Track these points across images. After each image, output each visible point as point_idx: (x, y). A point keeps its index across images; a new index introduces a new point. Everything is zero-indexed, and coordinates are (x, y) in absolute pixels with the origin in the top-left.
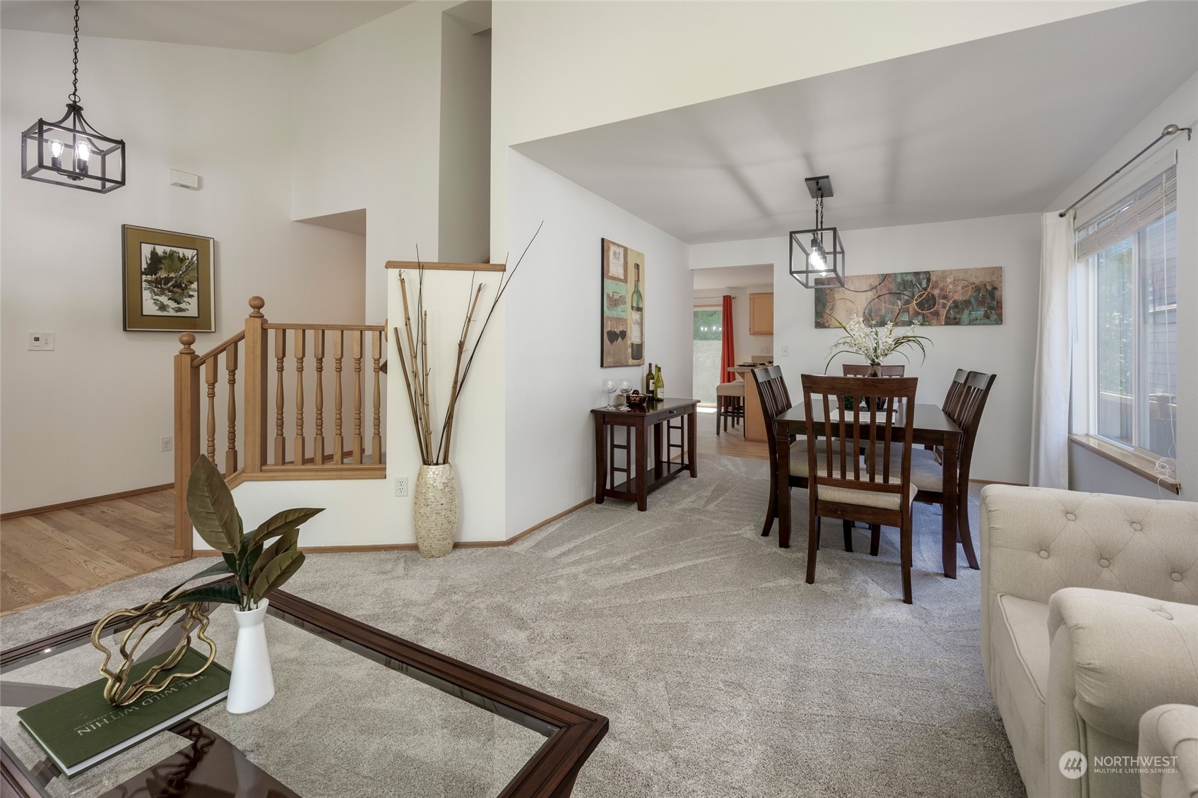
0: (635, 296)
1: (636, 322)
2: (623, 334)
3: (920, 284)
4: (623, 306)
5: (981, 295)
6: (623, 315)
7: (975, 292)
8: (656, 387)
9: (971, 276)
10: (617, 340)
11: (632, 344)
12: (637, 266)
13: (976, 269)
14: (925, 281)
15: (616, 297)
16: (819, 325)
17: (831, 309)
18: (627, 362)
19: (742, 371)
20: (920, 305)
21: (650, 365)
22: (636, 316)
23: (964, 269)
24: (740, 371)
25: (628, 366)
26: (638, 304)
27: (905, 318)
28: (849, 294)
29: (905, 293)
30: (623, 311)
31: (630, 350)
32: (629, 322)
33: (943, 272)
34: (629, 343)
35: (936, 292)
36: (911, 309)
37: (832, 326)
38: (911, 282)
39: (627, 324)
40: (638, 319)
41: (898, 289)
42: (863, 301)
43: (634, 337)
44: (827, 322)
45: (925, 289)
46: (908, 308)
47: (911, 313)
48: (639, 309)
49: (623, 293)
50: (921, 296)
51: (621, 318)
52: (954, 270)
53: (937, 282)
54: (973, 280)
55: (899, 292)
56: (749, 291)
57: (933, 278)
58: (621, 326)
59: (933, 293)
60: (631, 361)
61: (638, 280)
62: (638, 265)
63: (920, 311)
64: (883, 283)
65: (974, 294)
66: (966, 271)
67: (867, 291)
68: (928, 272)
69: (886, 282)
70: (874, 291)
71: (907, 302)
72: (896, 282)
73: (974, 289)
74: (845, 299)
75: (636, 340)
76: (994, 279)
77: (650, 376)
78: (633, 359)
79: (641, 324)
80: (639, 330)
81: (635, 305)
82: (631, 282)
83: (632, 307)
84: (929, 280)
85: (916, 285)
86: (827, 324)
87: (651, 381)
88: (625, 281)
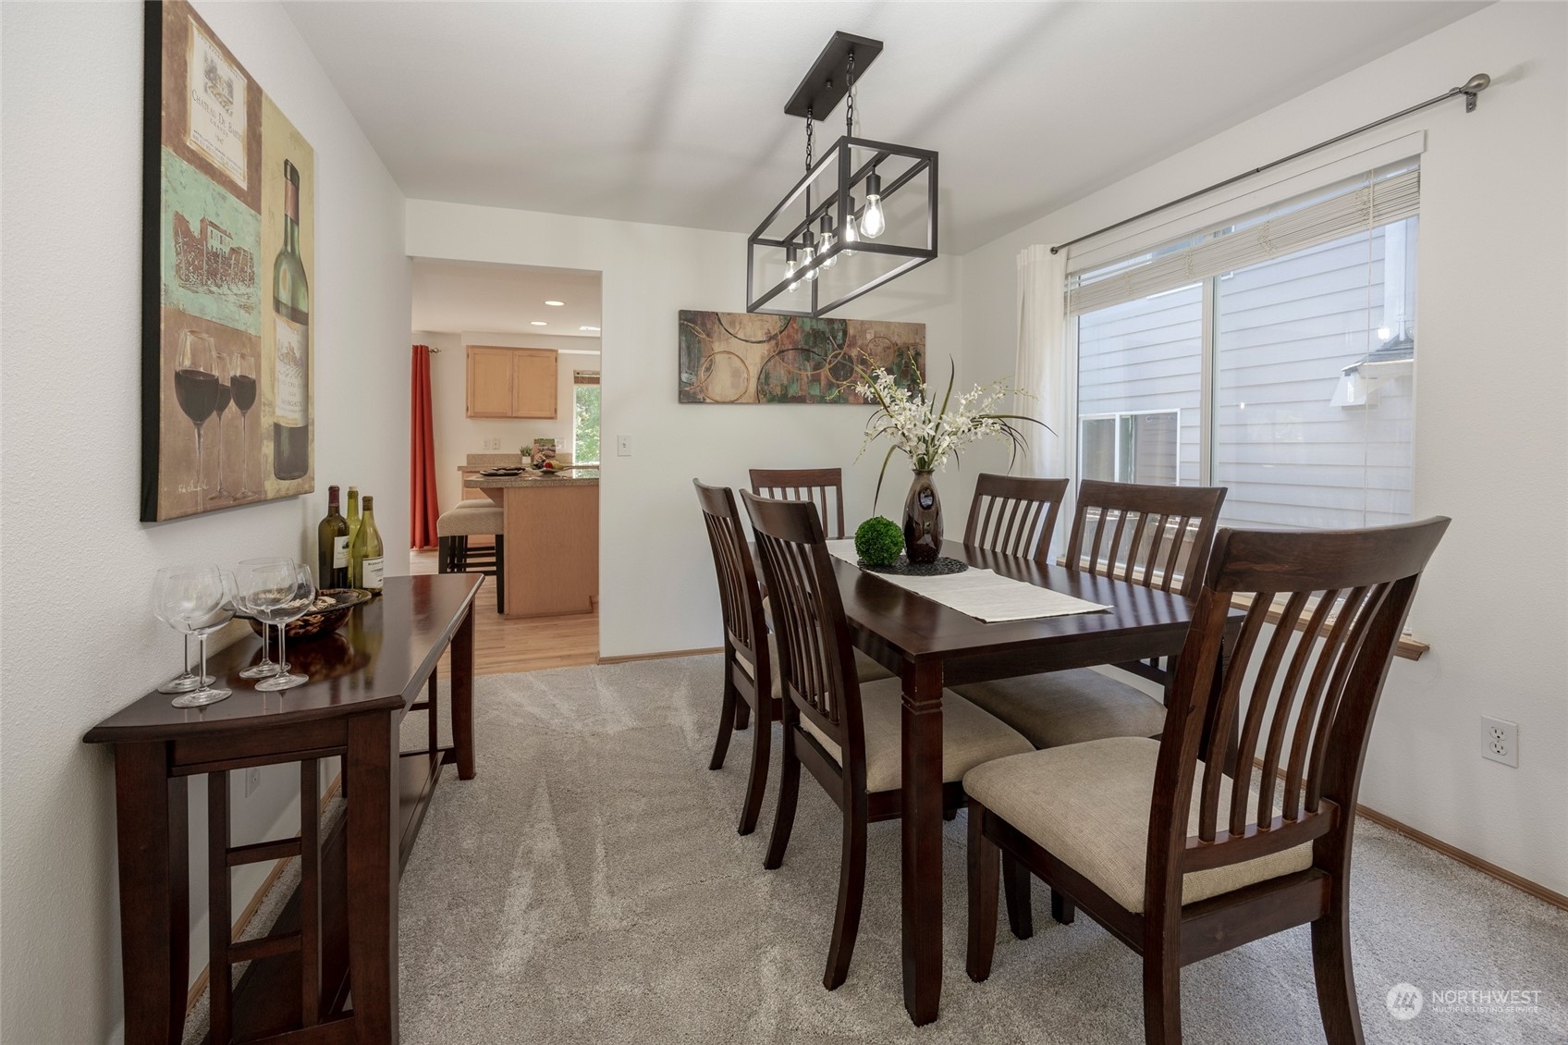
0: (284, 266)
1: (288, 356)
2: (245, 391)
3: (835, 338)
4: (243, 289)
5: (903, 362)
6: (243, 321)
7: (898, 356)
8: (359, 558)
9: (893, 333)
10: (221, 409)
11: (277, 427)
12: (293, 175)
13: (899, 323)
14: (840, 334)
15: (214, 243)
16: (688, 395)
17: (708, 369)
18: (259, 489)
19: (494, 485)
20: (834, 371)
21: (334, 493)
22: (287, 334)
23: (887, 323)
24: (485, 486)
25: (260, 501)
26: (294, 298)
27: (816, 391)
28: (735, 345)
29: (815, 350)
30: (247, 308)
31: (268, 449)
32: (265, 349)
33: (862, 323)
34: (266, 422)
35: (854, 353)
36: (823, 378)
37: (708, 400)
38: (823, 333)
39: (258, 356)
40: (295, 345)
41: (806, 343)
42: (755, 356)
43: (280, 403)
44: (701, 391)
45: (841, 347)
46: (819, 374)
47: (823, 383)
48: (298, 317)
49: (247, 244)
50: (835, 356)
51: (236, 332)
52: (876, 322)
53: (854, 337)
54: (895, 339)
55: (807, 347)
56: (465, 342)
57: (851, 331)
58: (237, 360)
59: (850, 353)
60: (272, 485)
61: (295, 221)
62: (294, 171)
63: (834, 381)
64: (785, 332)
65: (897, 361)
66: (888, 325)
67: (764, 342)
68: (844, 320)
69: (790, 329)
70: (773, 342)
71: (818, 367)
72: (803, 331)
73: (897, 353)
74: (729, 353)
75: (288, 414)
76: (917, 341)
77: (333, 525)
78: (280, 476)
79: (304, 364)
80: (297, 381)
81: (285, 297)
82: (272, 215)
83: (277, 304)
84: (845, 333)
85: (829, 338)
86: (700, 396)
87: (339, 542)
88: (252, 197)
